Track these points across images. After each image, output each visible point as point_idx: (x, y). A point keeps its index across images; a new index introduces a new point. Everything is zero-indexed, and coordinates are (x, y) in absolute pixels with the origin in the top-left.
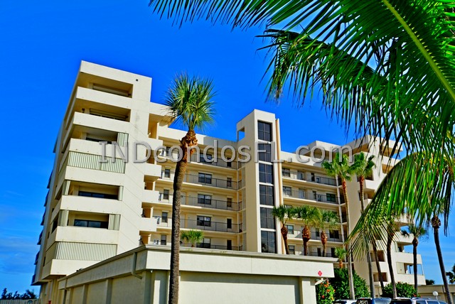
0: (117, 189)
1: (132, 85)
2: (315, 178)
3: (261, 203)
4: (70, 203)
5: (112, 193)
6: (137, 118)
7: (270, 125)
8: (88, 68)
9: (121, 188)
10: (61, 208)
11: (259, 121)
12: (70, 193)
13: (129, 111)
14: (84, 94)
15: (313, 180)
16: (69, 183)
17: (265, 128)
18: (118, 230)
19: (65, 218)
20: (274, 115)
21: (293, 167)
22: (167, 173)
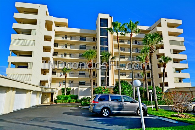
0: (31, 52)
1: (37, 9)
2: (137, 42)
5: (29, 54)
6: (40, 23)
7: (107, 20)
8: (18, 5)
9: (33, 52)
10: (8, 61)
11: (101, 19)
14: (17, 15)
15: (136, 43)
16: (11, 51)
17: (104, 22)
18: (32, 69)
20: (109, 15)
21: (125, 39)
22: (66, 46)
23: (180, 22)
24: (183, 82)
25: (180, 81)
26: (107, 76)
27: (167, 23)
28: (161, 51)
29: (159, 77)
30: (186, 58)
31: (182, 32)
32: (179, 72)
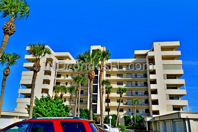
6: (42, 61)
9: (35, 85)
16: (21, 85)
19: (19, 95)
20: (100, 46)
21: (123, 65)
22: (67, 76)
23: (177, 43)
27: (161, 46)
28: (152, 77)
31: (180, 54)
32: (178, 99)
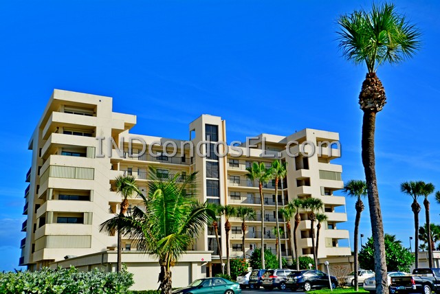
0: (88, 192)
1: (96, 106)
3: (207, 195)
4: (54, 206)
5: (85, 196)
6: (102, 133)
7: (216, 127)
9: (92, 192)
10: (47, 210)
11: (206, 125)
12: (53, 198)
13: (95, 127)
16: (51, 190)
17: (212, 130)
18: (91, 224)
19: (51, 217)
20: (220, 118)
21: (242, 158)
22: (129, 171)
24: (339, 246)
25: (334, 245)
26: (219, 236)
27: (316, 138)
28: (306, 190)
29: (302, 238)
30: (344, 203)
32: (333, 228)
